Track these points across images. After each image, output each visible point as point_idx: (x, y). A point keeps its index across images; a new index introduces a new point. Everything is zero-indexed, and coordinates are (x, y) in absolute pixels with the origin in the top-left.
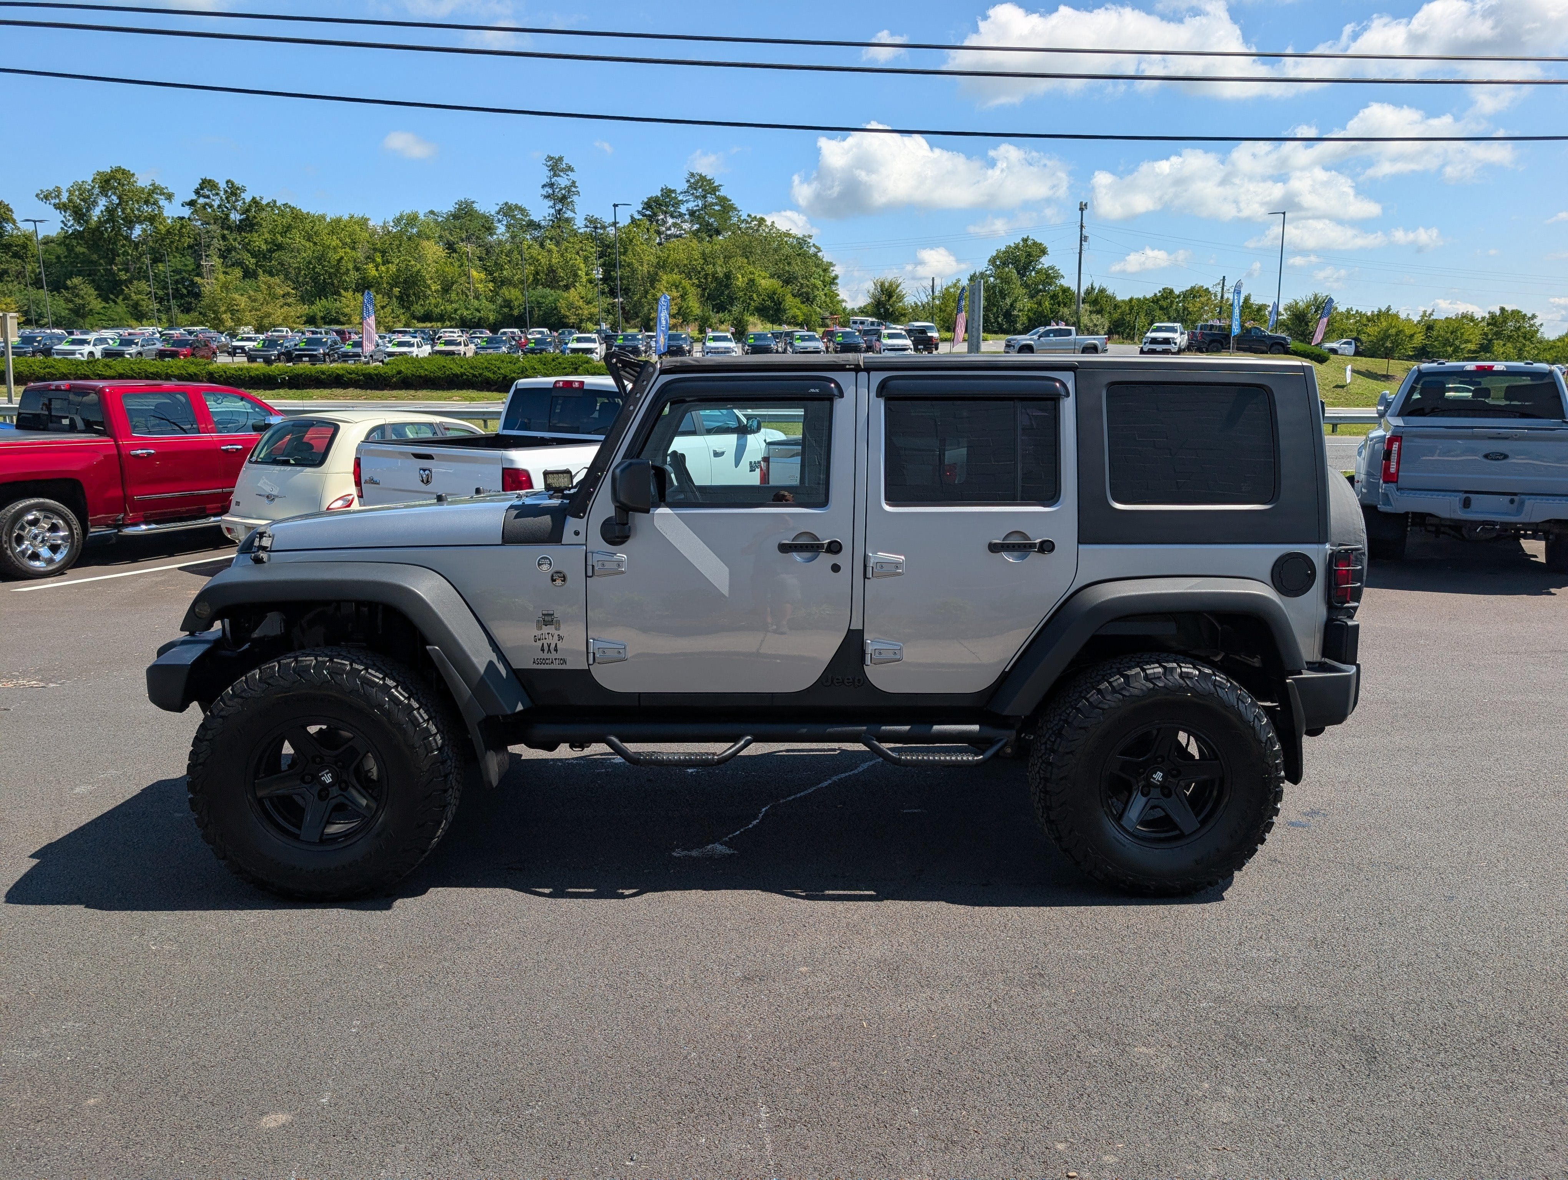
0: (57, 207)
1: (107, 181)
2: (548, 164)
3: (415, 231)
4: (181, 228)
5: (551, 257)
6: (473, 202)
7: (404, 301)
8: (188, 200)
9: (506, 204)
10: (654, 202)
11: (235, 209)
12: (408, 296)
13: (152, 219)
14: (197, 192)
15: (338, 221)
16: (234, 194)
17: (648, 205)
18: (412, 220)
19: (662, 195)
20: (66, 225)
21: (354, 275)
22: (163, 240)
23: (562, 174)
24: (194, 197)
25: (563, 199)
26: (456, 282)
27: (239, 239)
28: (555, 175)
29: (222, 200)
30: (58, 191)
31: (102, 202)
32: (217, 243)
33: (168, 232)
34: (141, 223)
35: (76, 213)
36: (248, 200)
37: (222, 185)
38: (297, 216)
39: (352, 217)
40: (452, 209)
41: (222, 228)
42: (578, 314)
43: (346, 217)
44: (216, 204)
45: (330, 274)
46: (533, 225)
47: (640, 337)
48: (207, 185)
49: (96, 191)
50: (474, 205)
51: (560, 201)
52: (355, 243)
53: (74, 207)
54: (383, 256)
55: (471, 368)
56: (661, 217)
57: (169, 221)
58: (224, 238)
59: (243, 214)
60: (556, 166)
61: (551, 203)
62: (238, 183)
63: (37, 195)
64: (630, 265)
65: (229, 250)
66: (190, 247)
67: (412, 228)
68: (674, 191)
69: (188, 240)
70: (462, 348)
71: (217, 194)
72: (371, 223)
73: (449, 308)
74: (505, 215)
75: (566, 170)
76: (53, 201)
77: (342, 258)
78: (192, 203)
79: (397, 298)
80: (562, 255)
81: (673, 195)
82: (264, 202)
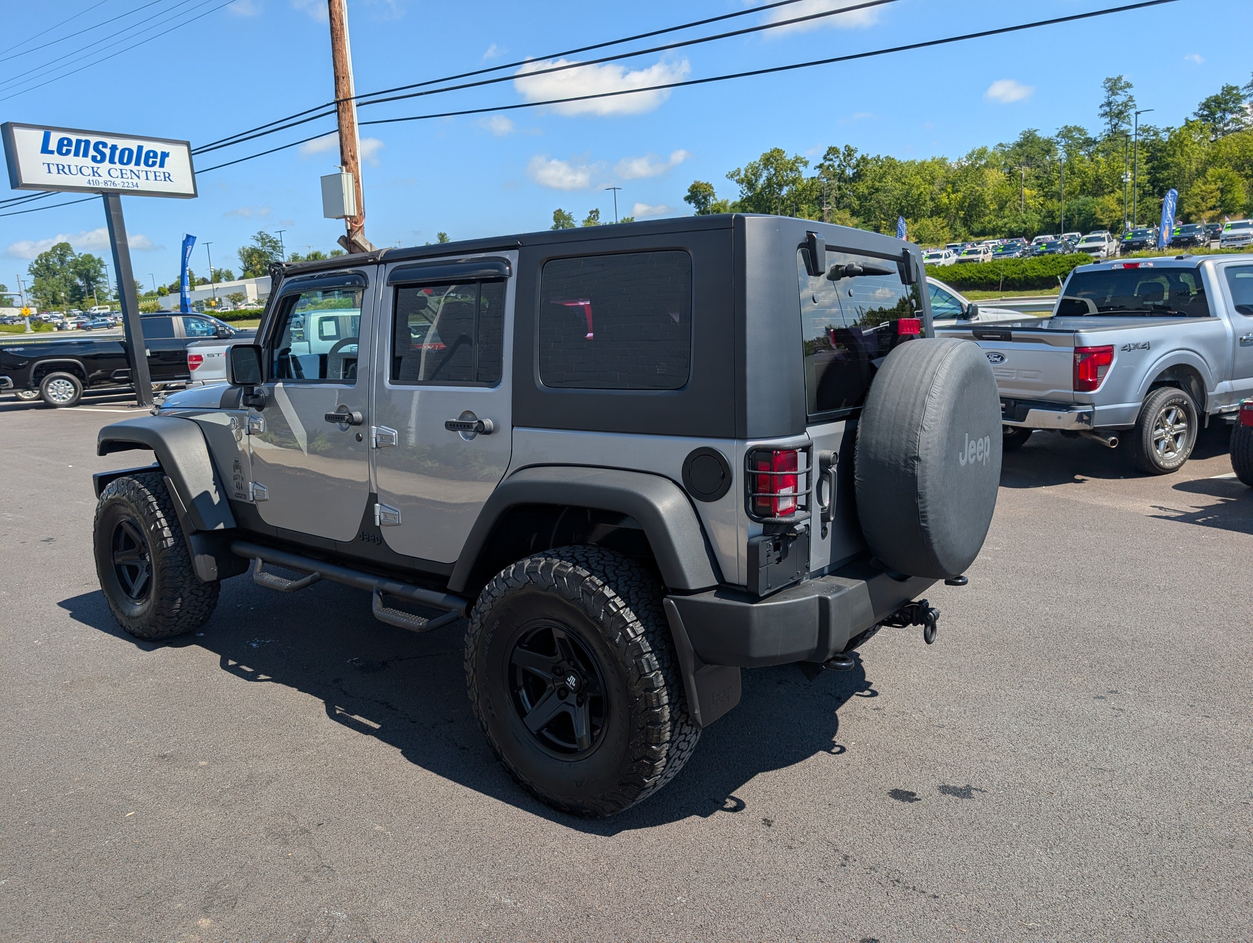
0: (738, 182)
1: (768, 159)
2: (1107, 85)
3: (983, 162)
4: (812, 185)
5: (1099, 167)
6: (1035, 131)
7: (966, 222)
8: (818, 164)
9: (1066, 127)
10: (1213, 101)
11: (850, 166)
12: (971, 216)
13: (794, 182)
14: (825, 158)
15: (923, 163)
16: (849, 155)
17: (1206, 105)
18: (982, 153)
19: (1222, 94)
20: (742, 193)
21: (930, 204)
22: (800, 195)
23: (1120, 92)
24: (822, 161)
25: (1119, 114)
26: (1010, 200)
27: (850, 188)
28: (1114, 94)
29: (841, 161)
30: (739, 170)
31: (765, 174)
32: (835, 193)
33: (804, 189)
34: (787, 185)
35: (748, 183)
36: (859, 157)
37: (842, 150)
38: (891, 164)
39: (934, 159)
40: (1019, 140)
41: (839, 181)
42: (1111, 217)
43: (929, 160)
44: (836, 164)
45: (912, 206)
46: (1089, 142)
47: (1150, 232)
48: (833, 150)
49: (761, 167)
50: (1036, 133)
51: (1117, 117)
52: (934, 179)
53: (748, 180)
54: (953, 187)
55: (978, 272)
56: (1219, 115)
57: (805, 181)
58: (840, 188)
59: (855, 168)
60: (1114, 86)
61: (1107, 120)
62: (852, 146)
63: (727, 176)
64: (1177, 165)
65: (842, 197)
66: (817, 198)
67: (981, 160)
68: (1236, 88)
69: (815, 193)
70: (981, 256)
71: (838, 157)
72: (948, 162)
73: (1000, 223)
74: (1063, 137)
75: (1125, 87)
76: (735, 178)
77: (922, 193)
78: (821, 166)
79: (961, 219)
80: (1109, 165)
81: (1235, 92)
82: (869, 158)
